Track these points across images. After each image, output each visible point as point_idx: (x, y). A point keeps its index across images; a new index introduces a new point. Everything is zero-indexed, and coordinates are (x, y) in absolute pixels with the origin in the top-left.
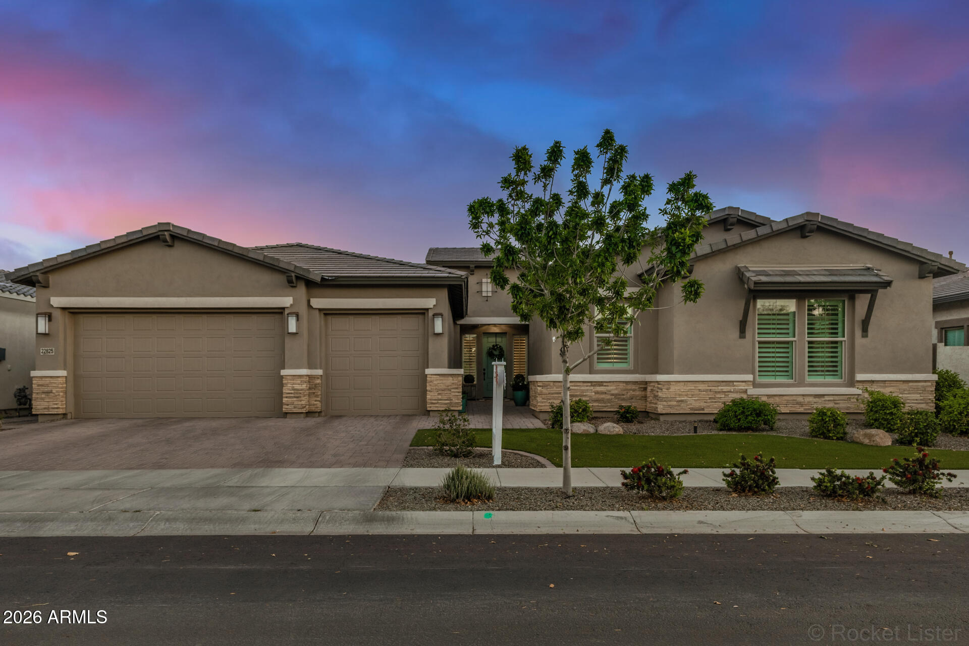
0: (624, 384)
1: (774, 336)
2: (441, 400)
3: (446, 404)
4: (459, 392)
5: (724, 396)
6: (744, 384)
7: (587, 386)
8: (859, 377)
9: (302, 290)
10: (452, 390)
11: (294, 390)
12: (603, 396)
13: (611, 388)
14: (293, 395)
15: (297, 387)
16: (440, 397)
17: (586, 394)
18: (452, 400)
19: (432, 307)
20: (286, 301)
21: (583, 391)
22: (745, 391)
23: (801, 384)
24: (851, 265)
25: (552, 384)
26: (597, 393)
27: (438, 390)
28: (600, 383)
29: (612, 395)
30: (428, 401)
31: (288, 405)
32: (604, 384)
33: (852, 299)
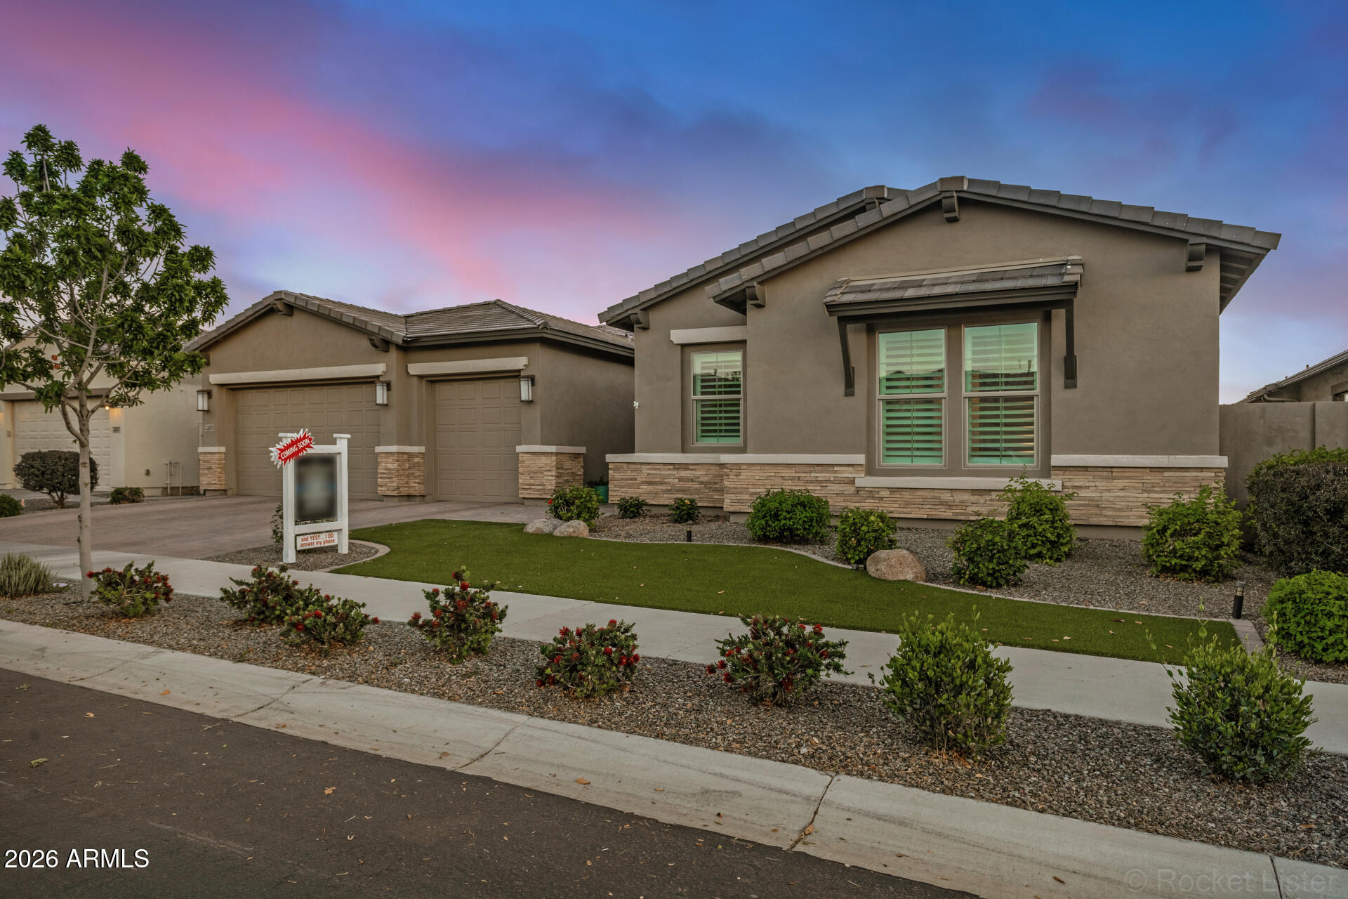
0: (718, 468)
1: (908, 391)
2: (533, 485)
3: (539, 490)
4: (552, 476)
5: (819, 488)
6: (851, 469)
7: (669, 469)
8: (1057, 460)
9: (394, 354)
10: (545, 473)
11: (387, 469)
12: (689, 485)
13: (700, 473)
14: (385, 475)
15: (390, 466)
16: (532, 481)
17: (669, 480)
18: (544, 485)
19: (522, 368)
20: (378, 368)
21: (664, 477)
22: (852, 482)
23: (954, 469)
24: (1041, 260)
25: (625, 466)
26: (681, 479)
27: (530, 473)
28: (685, 466)
29: (701, 483)
30: (520, 486)
31: (382, 486)
32: (691, 467)
33: (1047, 320)
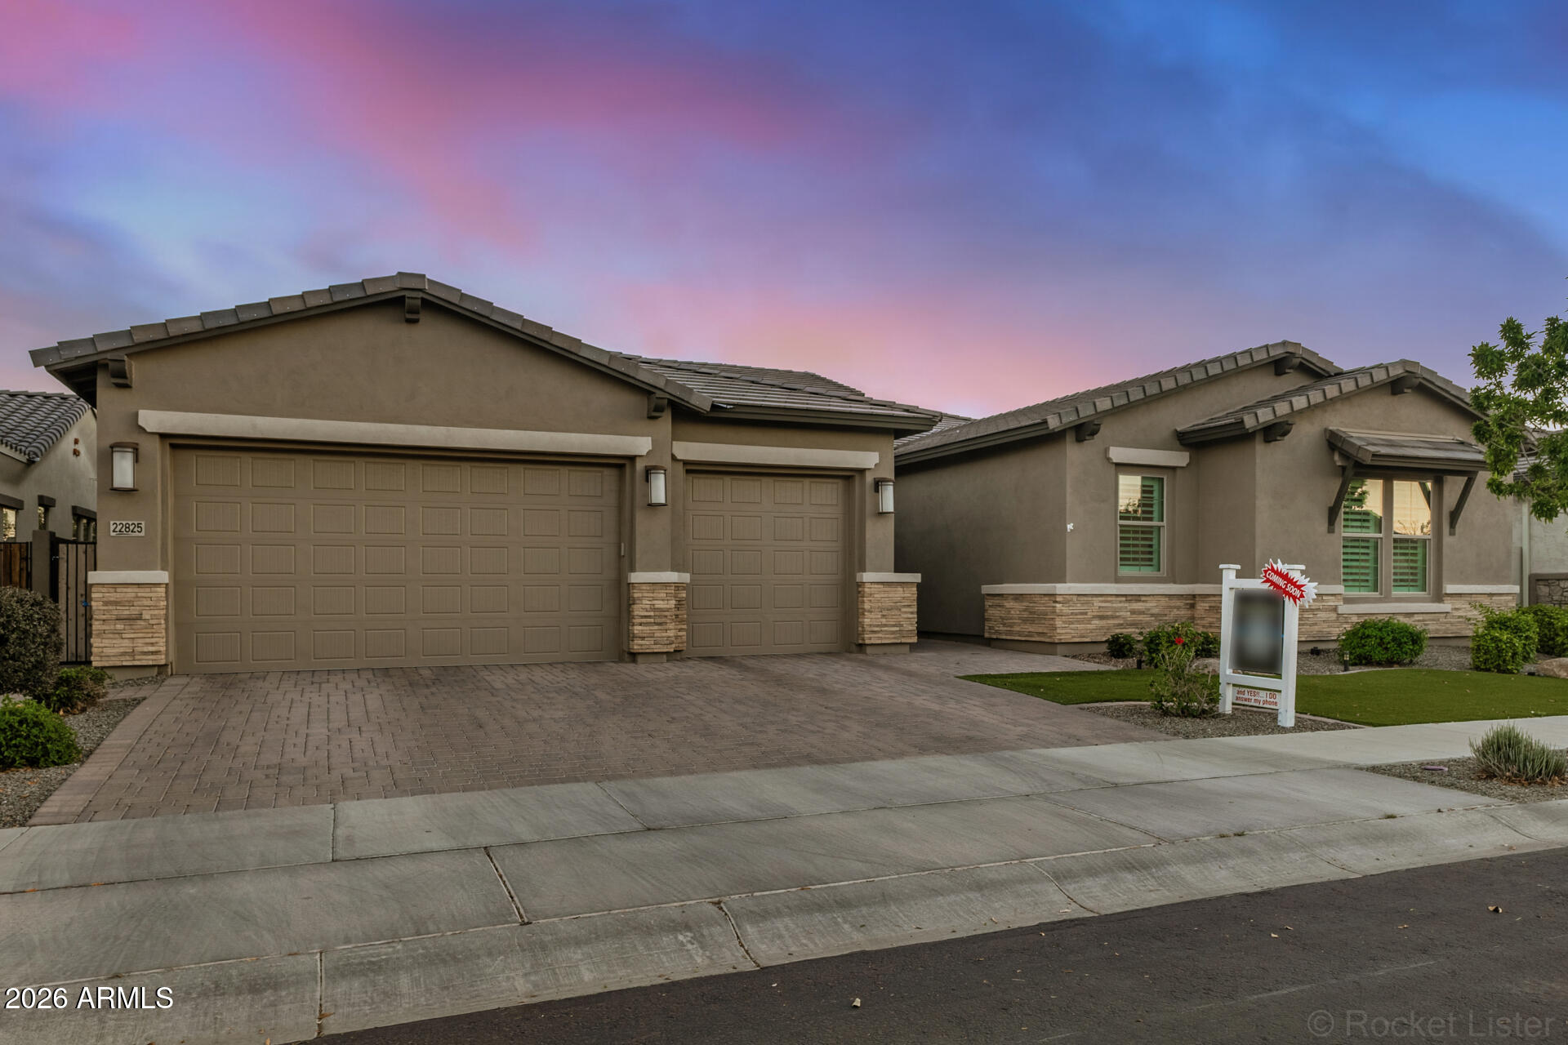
0: (1167, 599)
1: (1359, 530)
2: (886, 625)
3: (893, 633)
4: (912, 613)
5: (1311, 616)
6: (1333, 598)
7: (1121, 602)
8: (1450, 588)
9: (665, 423)
10: (904, 610)
11: (655, 610)
12: (1141, 617)
13: (1150, 604)
14: (652, 620)
15: (660, 604)
16: (884, 621)
17: (1121, 613)
18: (902, 625)
19: (873, 467)
20: (640, 445)
21: (1116, 610)
22: (1335, 609)
23: (1387, 599)
24: (1441, 437)
25: (1075, 598)
26: (1133, 612)
27: (881, 609)
28: (1137, 598)
29: (1152, 615)
30: (867, 628)
31: (643, 638)
32: (1143, 598)
33: (1439, 483)
